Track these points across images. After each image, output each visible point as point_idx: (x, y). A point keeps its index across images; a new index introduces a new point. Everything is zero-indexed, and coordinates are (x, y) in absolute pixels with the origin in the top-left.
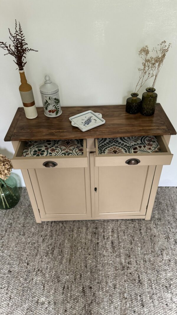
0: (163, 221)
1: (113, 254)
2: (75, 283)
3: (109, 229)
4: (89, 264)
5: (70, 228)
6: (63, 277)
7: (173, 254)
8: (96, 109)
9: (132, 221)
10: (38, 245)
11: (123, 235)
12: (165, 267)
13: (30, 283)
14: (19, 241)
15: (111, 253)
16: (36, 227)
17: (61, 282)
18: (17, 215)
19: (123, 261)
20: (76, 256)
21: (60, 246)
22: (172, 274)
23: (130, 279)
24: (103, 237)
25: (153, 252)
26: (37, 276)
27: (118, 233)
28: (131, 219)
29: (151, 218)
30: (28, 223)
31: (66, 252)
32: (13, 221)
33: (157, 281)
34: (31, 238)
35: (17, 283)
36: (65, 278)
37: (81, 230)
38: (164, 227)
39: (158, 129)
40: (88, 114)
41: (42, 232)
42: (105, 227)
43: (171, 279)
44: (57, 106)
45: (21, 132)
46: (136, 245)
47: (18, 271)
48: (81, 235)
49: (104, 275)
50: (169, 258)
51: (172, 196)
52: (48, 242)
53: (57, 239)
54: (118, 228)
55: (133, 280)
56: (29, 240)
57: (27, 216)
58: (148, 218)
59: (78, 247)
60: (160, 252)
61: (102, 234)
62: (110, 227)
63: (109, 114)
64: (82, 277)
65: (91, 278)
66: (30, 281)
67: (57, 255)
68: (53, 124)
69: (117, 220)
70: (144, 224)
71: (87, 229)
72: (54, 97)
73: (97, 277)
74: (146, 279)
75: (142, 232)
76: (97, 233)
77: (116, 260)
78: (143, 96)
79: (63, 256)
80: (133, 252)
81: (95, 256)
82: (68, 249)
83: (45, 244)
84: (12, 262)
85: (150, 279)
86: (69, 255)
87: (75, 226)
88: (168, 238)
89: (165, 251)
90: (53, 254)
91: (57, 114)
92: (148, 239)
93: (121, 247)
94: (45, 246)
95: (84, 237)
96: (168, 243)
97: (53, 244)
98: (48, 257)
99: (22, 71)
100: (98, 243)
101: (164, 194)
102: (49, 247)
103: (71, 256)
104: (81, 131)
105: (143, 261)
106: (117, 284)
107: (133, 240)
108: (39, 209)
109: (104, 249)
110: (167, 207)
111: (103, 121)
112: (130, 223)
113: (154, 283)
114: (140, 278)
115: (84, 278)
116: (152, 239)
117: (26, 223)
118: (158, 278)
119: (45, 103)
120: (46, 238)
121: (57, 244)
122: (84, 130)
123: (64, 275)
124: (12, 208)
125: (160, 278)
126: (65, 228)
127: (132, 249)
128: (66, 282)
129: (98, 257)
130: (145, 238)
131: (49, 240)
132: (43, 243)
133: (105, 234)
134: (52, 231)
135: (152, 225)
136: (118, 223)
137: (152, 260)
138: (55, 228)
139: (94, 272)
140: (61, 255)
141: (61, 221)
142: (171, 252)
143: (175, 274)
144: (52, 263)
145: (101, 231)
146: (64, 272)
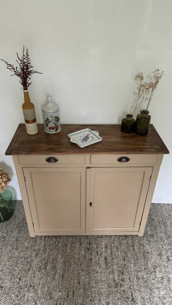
0: (156, 238)
1: (106, 270)
2: (67, 300)
3: (103, 245)
4: (82, 280)
5: (64, 243)
6: (56, 294)
7: (166, 272)
8: (93, 127)
9: (126, 238)
10: (31, 260)
11: (117, 251)
12: (158, 285)
13: (21, 300)
14: (12, 255)
15: (104, 269)
16: (29, 241)
17: (53, 300)
18: (11, 229)
19: (116, 277)
20: (70, 271)
21: (54, 261)
22: (165, 292)
23: (123, 297)
24: (96, 252)
25: (146, 269)
26: (29, 293)
27: (111, 249)
28: (124, 235)
29: (144, 235)
30: (21, 237)
31: (59, 268)
32: (7, 234)
33: (150, 299)
34: (24, 252)
35: (8, 300)
36: (57, 295)
37: (75, 245)
38: (157, 244)
39: (152, 148)
40: (86, 132)
41: (35, 246)
42: (99, 242)
43: (164, 298)
44: (57, 124)
45: (21, 147)
46: (129, 261)
47: (9, 286)
48: (74, 251)
49: (97, 292)
50: (162, 275)
51: (164, 213)
52: (41, 257)
53: (50, 254)
54: (111, 244)
55: (127, 298)
56: (22, 254)
57: (21, 230)
58: (141, 234)
59: (71, 263)
60: (153, 269)
61: (96, 250)
62: (104, 242)
63: (105, 132)
64: (75, 294)
65: (84, 295)
66: (21, 297)
67: (50, 270)
68: (52, 140)
69: (111, 236)
70: (137, 240)
71: (81, 244)
72: (55, 116)
73: (90, 294)
74: (139, 297)
75: (135, 248)
76: (90, 249)
77: (109, 277)
78: (137, 117)
79: (57, 272)
80: (126, 269)
81: (88, 272)
82: (61, 264)
83: (38, 259)
84: (4, 277)
85: (143, 297)
86: (62, 271)
87: (69, 241)
88: (160, 255)
89: (158, 268)
90: (46, 269)
91: (56, 131)
92: (141, 255)
93: (114, 264)
94: (38, 261)
95: (78, 252)
96: (161, 260)
97: (46, 258)
98: (40, 272)
99: (26, 91)
100: (91, 259)
101: (156, 211)
102: (42, 262)
103: (64, 272)
104: (79, 147)
105: (136, 279)
106: (110, 302)
107: (126, 256)
108: (33, 223)
109: (97, 265)
110: (159, 224)
111: (100, 139)
112: (123, 239)
113: (147, 302)
114: (134, 296)
115: (77, 295)
116: (145, 255)
117: (19, 237)
118: (152, 296)
119: (46, 121)
120: (39, 252)
121: (50, 259)
122: (82, 147)
123: (56, 292)
124: (6, 222)
125: (154, 296)
126: (59, 242)
127: (125, 265)
128: (59, 299)
129: (91, 274)
130: (138, 254)
131: (42, 254)
132: (36, 257)
133: (98, 250)
134: (45, 245)
135: (145, 242)
136: (112, 239)
137: (145, 278)
138: (48, 243)
139: (87, 289)
140: (54, 271)
141: (55, 236)
142: (164, 269)
143: (168, 292)
144: (45, 279)
145: (95, 247)
146: (56, 289)
